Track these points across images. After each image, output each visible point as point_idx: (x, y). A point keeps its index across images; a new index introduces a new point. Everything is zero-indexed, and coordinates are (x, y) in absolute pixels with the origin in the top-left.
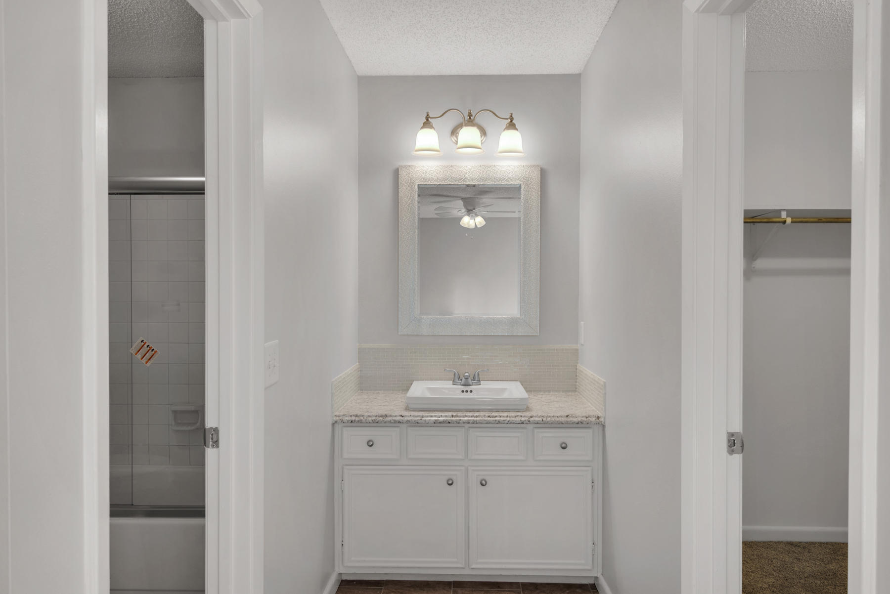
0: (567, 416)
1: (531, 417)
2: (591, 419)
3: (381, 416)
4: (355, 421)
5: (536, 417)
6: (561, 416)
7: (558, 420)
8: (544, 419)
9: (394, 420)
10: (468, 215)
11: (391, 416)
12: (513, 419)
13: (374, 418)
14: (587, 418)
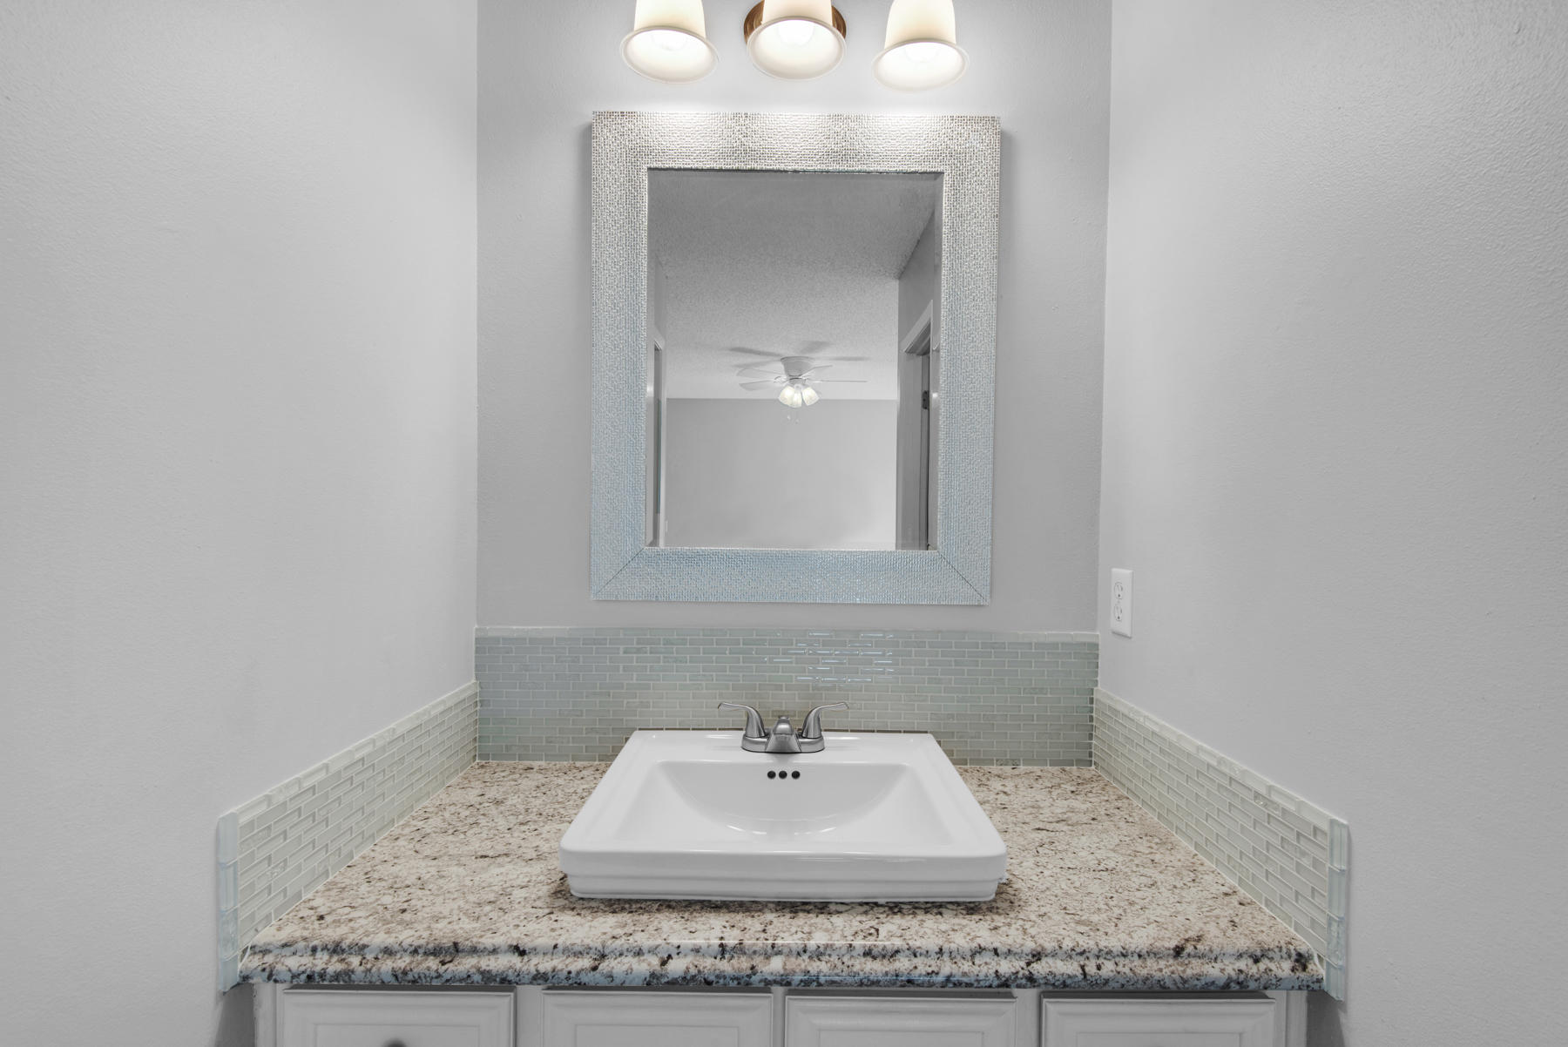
0: (1178, 951)
1: (1037, 956)
2: (1272, 966)
3: (435, 952)
4: (322, 975)
5: (1054, 955)
6: (1153, 953)
7: (1144, 972)
8: (1091, 969)
9: (483, 973)
10: (792, 385)
11: (474, 950)
12: (966, 966)
13: (402, 962)
14: (1256, 961)
